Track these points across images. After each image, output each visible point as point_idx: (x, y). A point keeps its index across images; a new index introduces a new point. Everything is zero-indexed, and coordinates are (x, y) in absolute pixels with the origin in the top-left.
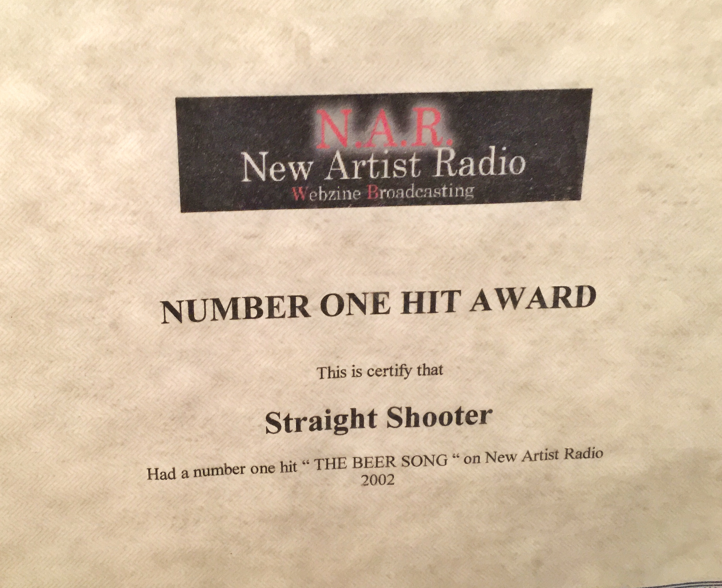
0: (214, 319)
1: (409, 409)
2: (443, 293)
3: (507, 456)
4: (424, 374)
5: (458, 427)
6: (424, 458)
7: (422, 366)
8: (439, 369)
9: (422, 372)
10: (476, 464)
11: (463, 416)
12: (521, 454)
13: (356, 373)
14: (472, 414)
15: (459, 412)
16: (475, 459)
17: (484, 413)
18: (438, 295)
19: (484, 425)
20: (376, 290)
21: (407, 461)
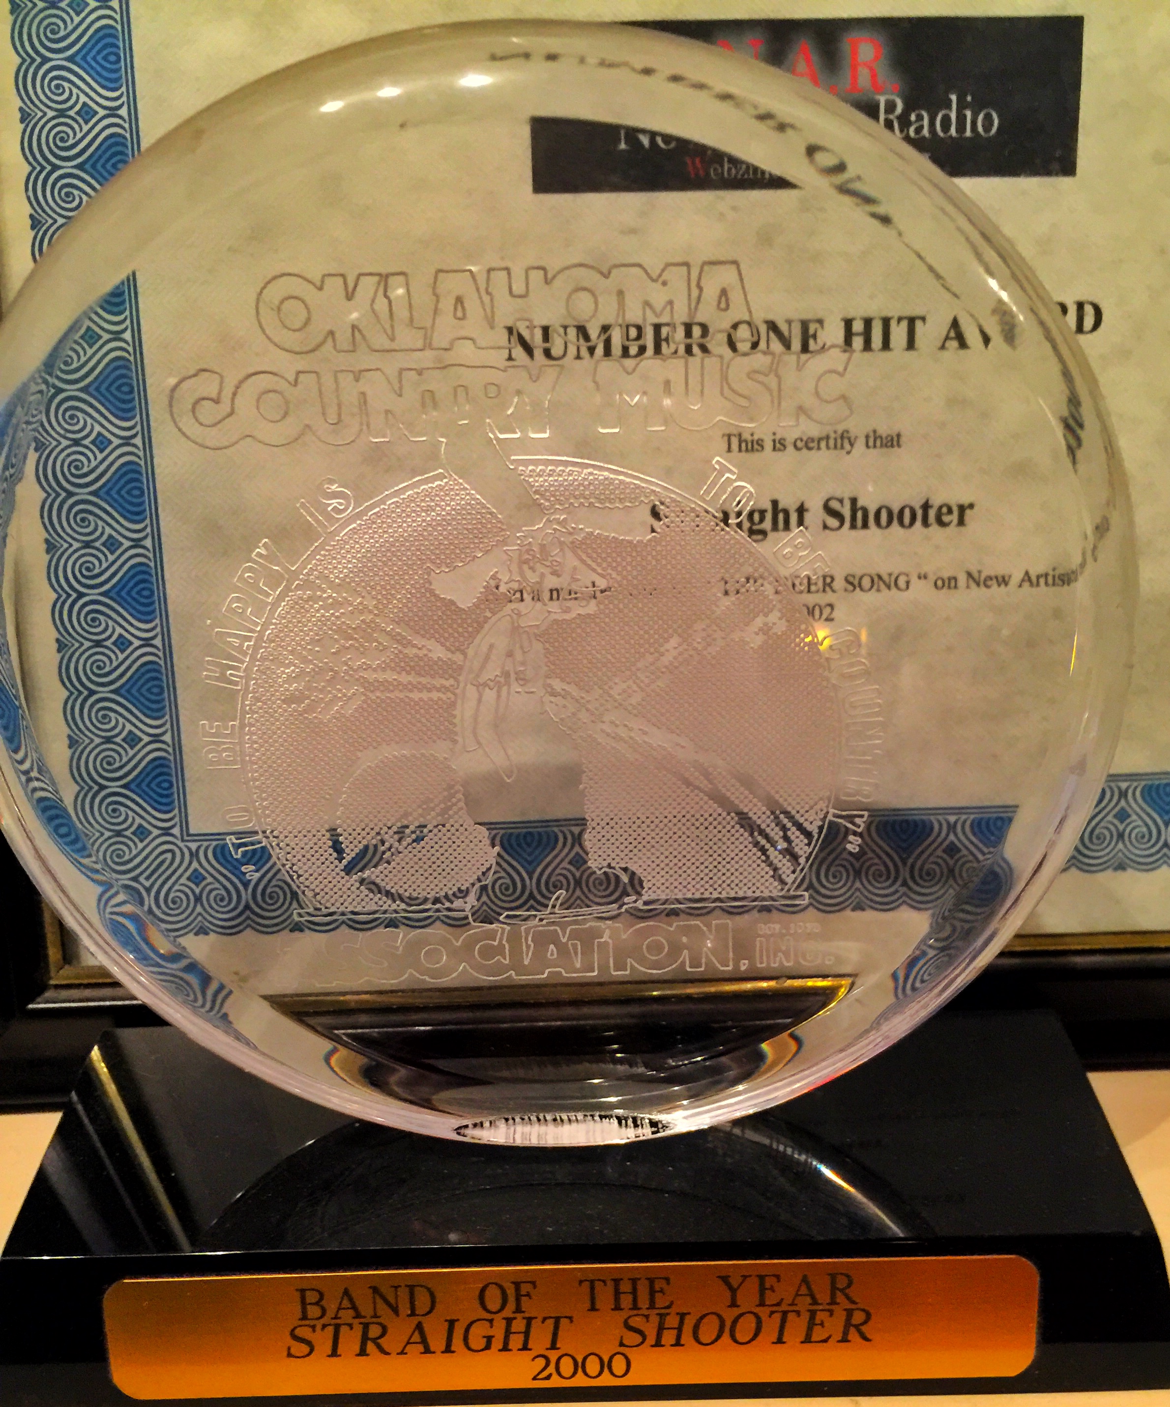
0: (578, 357)
1: (854, 501)
2: (900, 319)
3: (997, 578)
4: (875, 446)
5: (925, 531)
6: (876, 579)
7: (871, 434)
8: (895, 439)
9: (871, 443)
10: (953, 591)
11: (932, 513)
12: (1017, 576)
13: (778, 445)
14: (944, 510)
15: (926, 507)
16: (950, 583)
17: (962, 509)
18: (893, 323)
19: (962, 529)
20: (805, 316)
21: (853, 583)
